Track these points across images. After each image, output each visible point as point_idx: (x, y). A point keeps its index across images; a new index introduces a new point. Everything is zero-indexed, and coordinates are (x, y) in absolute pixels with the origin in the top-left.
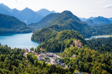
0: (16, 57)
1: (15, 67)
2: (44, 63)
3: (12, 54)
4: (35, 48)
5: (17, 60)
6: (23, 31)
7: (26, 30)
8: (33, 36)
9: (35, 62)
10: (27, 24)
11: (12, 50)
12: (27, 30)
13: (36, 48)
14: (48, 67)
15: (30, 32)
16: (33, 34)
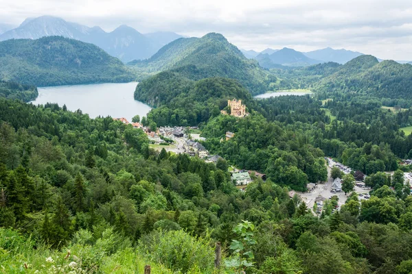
0: (100, 137)
1: (101, 159)
2: (164, 151)
3: (92, 130)
4: (144, 118)
5: (103, 143)
6: (115, 77)
7: (121, 76)
8: (139, 89)
9: (143, 147)
10: (125, 62)
11: (92, 120)
12: (124, 75)
13: (146, 116)
14: (172, 160)
15: (132, 80)
16: (138, 86)
